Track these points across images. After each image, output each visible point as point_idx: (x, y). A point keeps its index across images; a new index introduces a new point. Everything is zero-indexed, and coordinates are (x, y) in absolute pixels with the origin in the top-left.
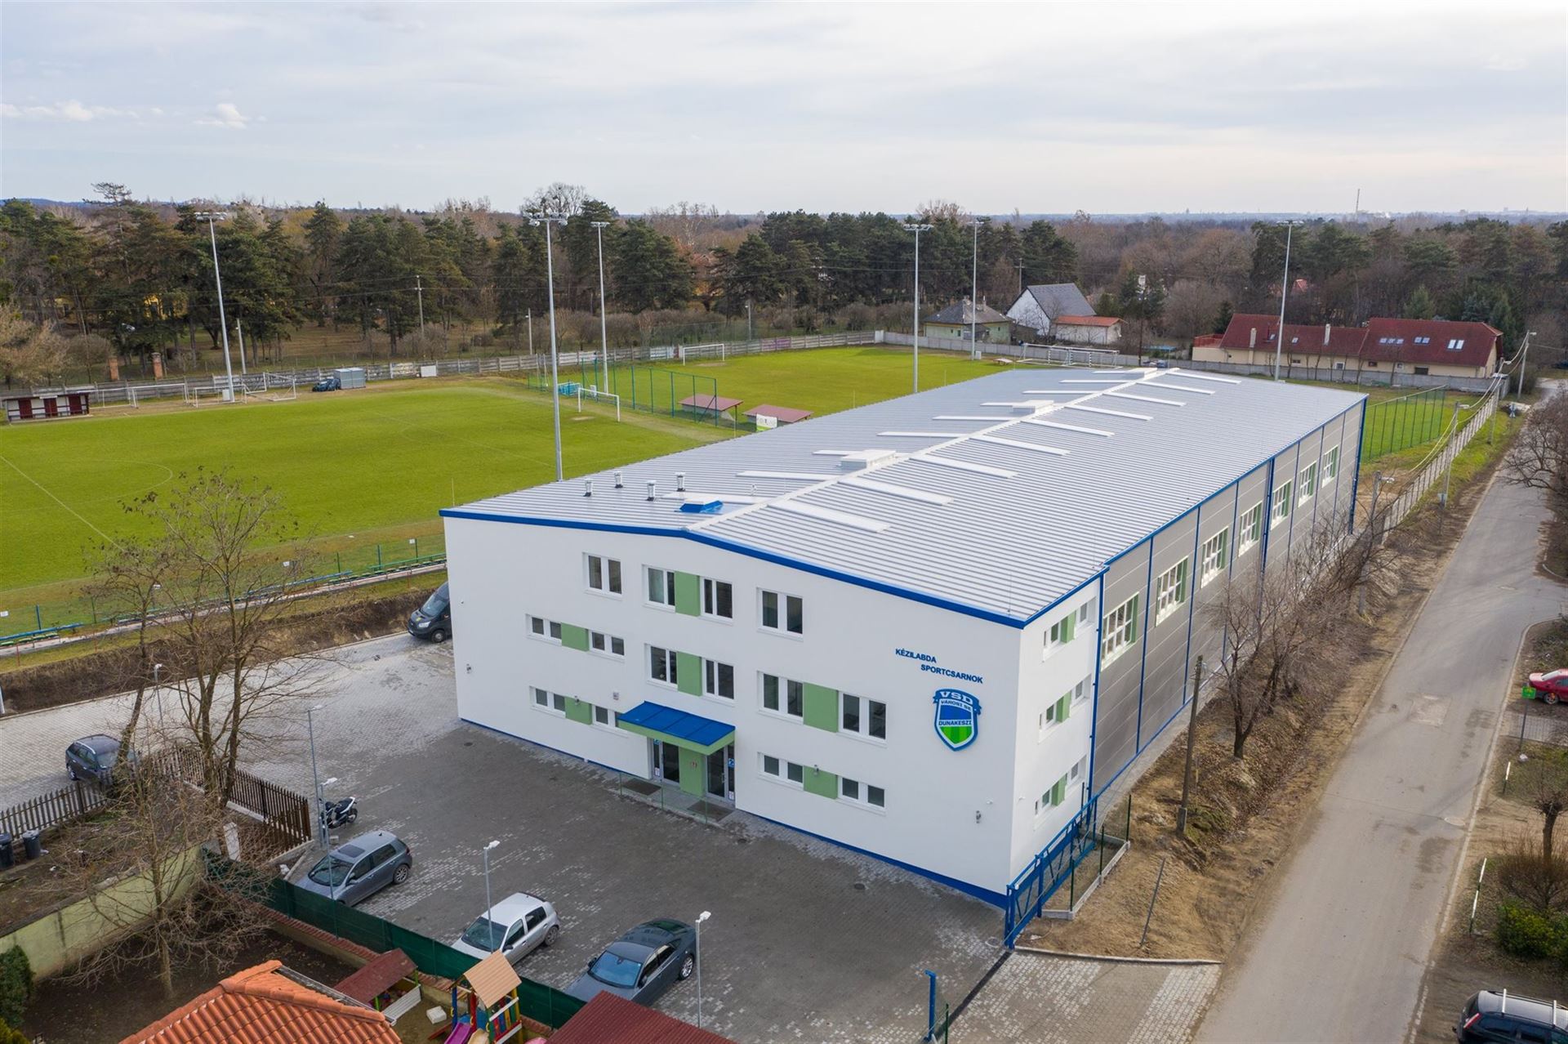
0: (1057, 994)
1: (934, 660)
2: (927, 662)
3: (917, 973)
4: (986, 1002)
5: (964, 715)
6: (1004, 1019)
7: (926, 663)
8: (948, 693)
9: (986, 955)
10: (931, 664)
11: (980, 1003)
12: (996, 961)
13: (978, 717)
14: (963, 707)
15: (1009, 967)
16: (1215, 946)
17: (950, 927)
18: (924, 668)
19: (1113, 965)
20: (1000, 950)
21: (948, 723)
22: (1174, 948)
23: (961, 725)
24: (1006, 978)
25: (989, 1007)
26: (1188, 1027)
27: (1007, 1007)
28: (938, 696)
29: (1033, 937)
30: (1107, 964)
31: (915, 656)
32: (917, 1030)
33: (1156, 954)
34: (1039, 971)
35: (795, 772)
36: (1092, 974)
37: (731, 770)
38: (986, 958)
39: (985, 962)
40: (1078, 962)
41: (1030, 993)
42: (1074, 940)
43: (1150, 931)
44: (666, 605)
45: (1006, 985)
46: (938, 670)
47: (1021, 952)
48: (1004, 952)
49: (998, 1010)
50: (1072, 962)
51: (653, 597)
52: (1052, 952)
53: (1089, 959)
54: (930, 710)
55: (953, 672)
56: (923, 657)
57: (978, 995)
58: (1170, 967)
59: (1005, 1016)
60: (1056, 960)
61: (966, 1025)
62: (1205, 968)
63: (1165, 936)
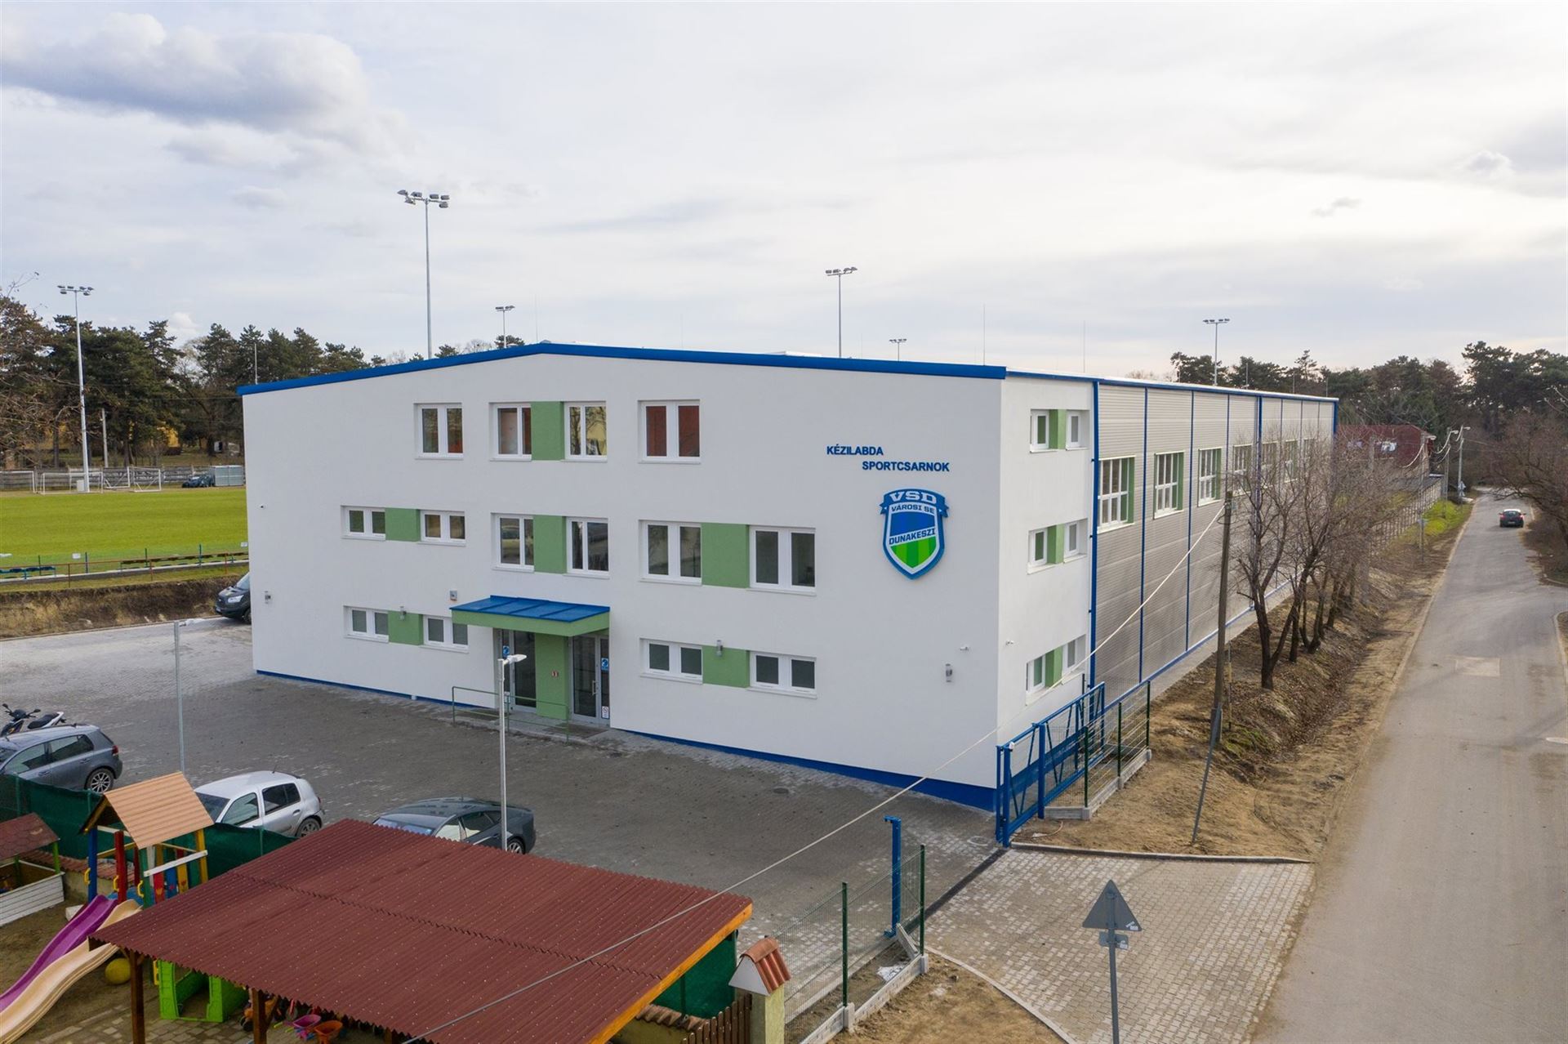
0: (1082, 890)
1: (880, 451)
2: (871, 457)
3: (869, 870)
4: (976, 898)
5: (923, 521)
6: (1006, 915)
7: (869, 458)
8: (901, 494)
9: (971, 852)
10: (876, 458)
11: (967, 898)
12: (985, 858)
13: (946, 522)
14: (923, 511)
15: (1006, 864)
16: (1296, 846)
17: (914, 826)
18: (867, 466)
19: (1157, 863)
20: (991, 847)
21: (903, 539)
22: (1240, 847)
23: (921, 537)
24: (1003, 874)
25: (981, 902)
26: (1287, 922)
27: (1009, 903)
28: (888, 500)
29: (1036, 835)
30: (1148, 862)
31: (853, 451)
32: (873, 927)
33: (1217, 852)
34: (1050, 868)
35: (692, 660)
36: (1129, 870)
37: (605, 675)
38: (971, 855)
39: (969, 859)
40: (1106, 859)
41: (1042, 889)
42: (1096, 838)
43: (1200, 831)
44: (520, 455)
45: (1004, 881)
46: (886, 466)
47: (1019, 849)
48: (995, 850)
49: (995, 906)
50: (1098, 859)
51: (504, 449)
52: (1066, 848)
53: (1121, 856)
54: (876, 524)
55: (907, 464)
56: (866, 451)
57: (964, 890)
58: (1240, 865)
59: (1007, 911)
60: (1073, 857)
61: (949, 922)
62: (1290, 866)
63: (1222, 836)
